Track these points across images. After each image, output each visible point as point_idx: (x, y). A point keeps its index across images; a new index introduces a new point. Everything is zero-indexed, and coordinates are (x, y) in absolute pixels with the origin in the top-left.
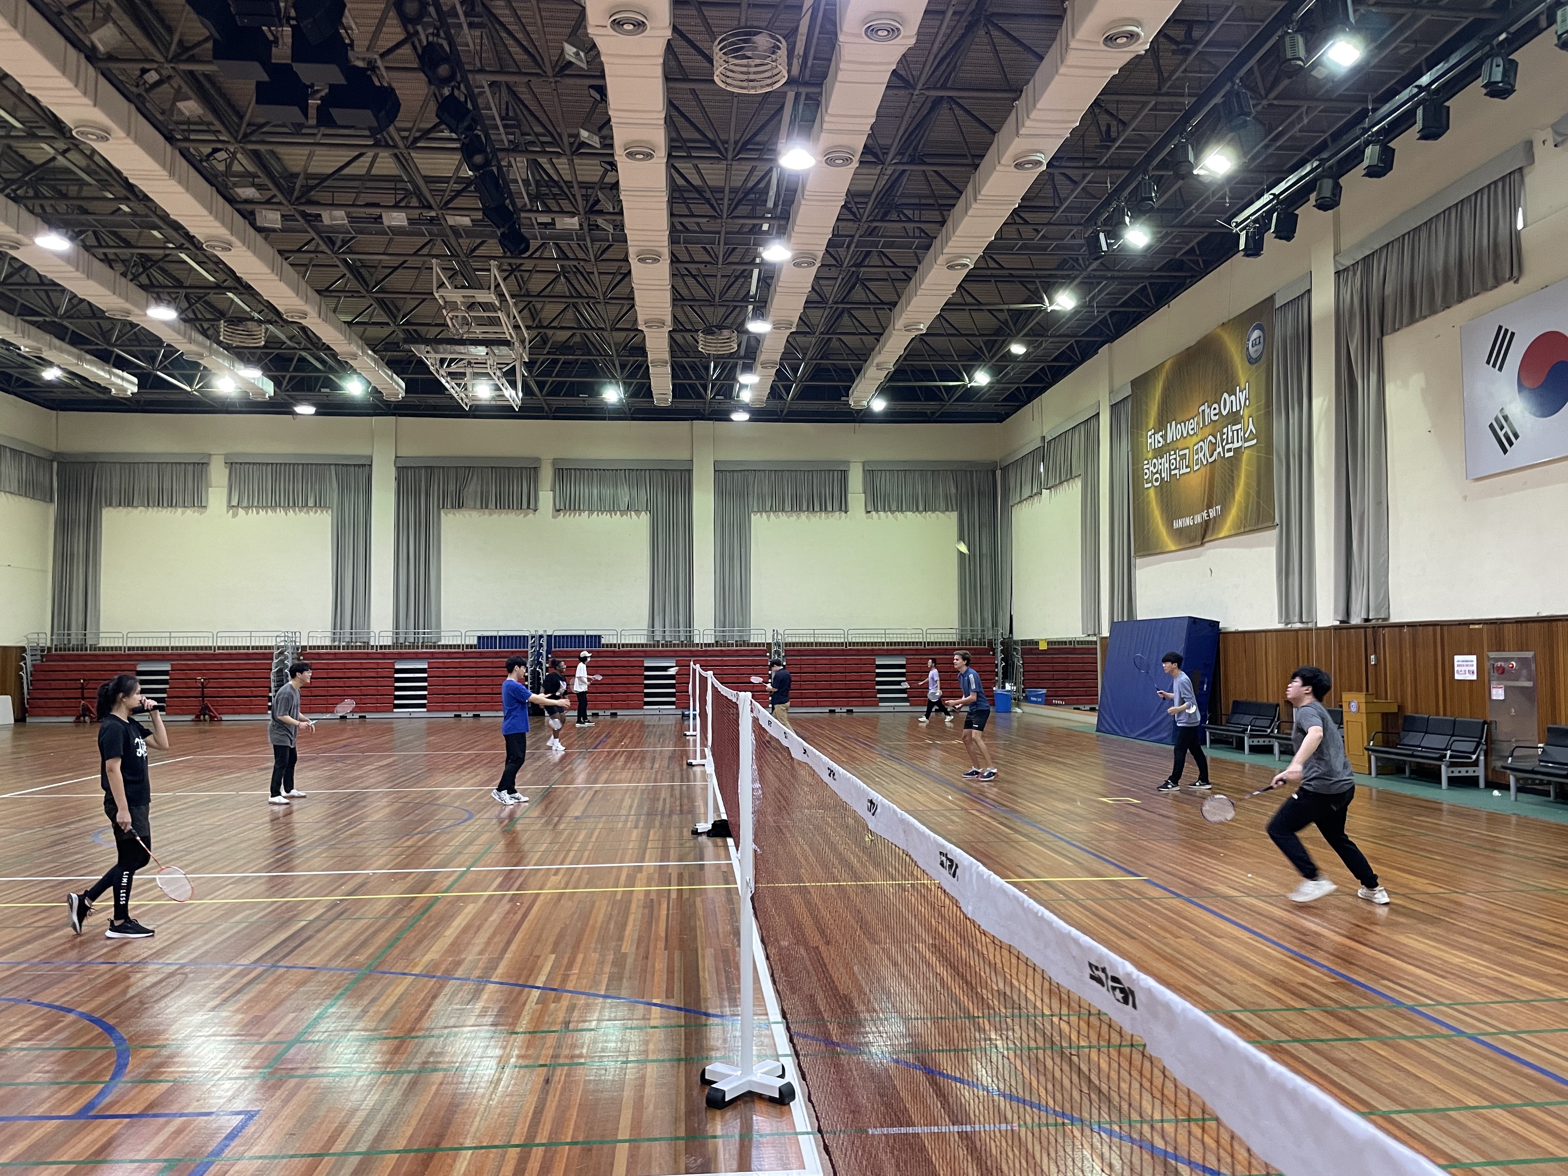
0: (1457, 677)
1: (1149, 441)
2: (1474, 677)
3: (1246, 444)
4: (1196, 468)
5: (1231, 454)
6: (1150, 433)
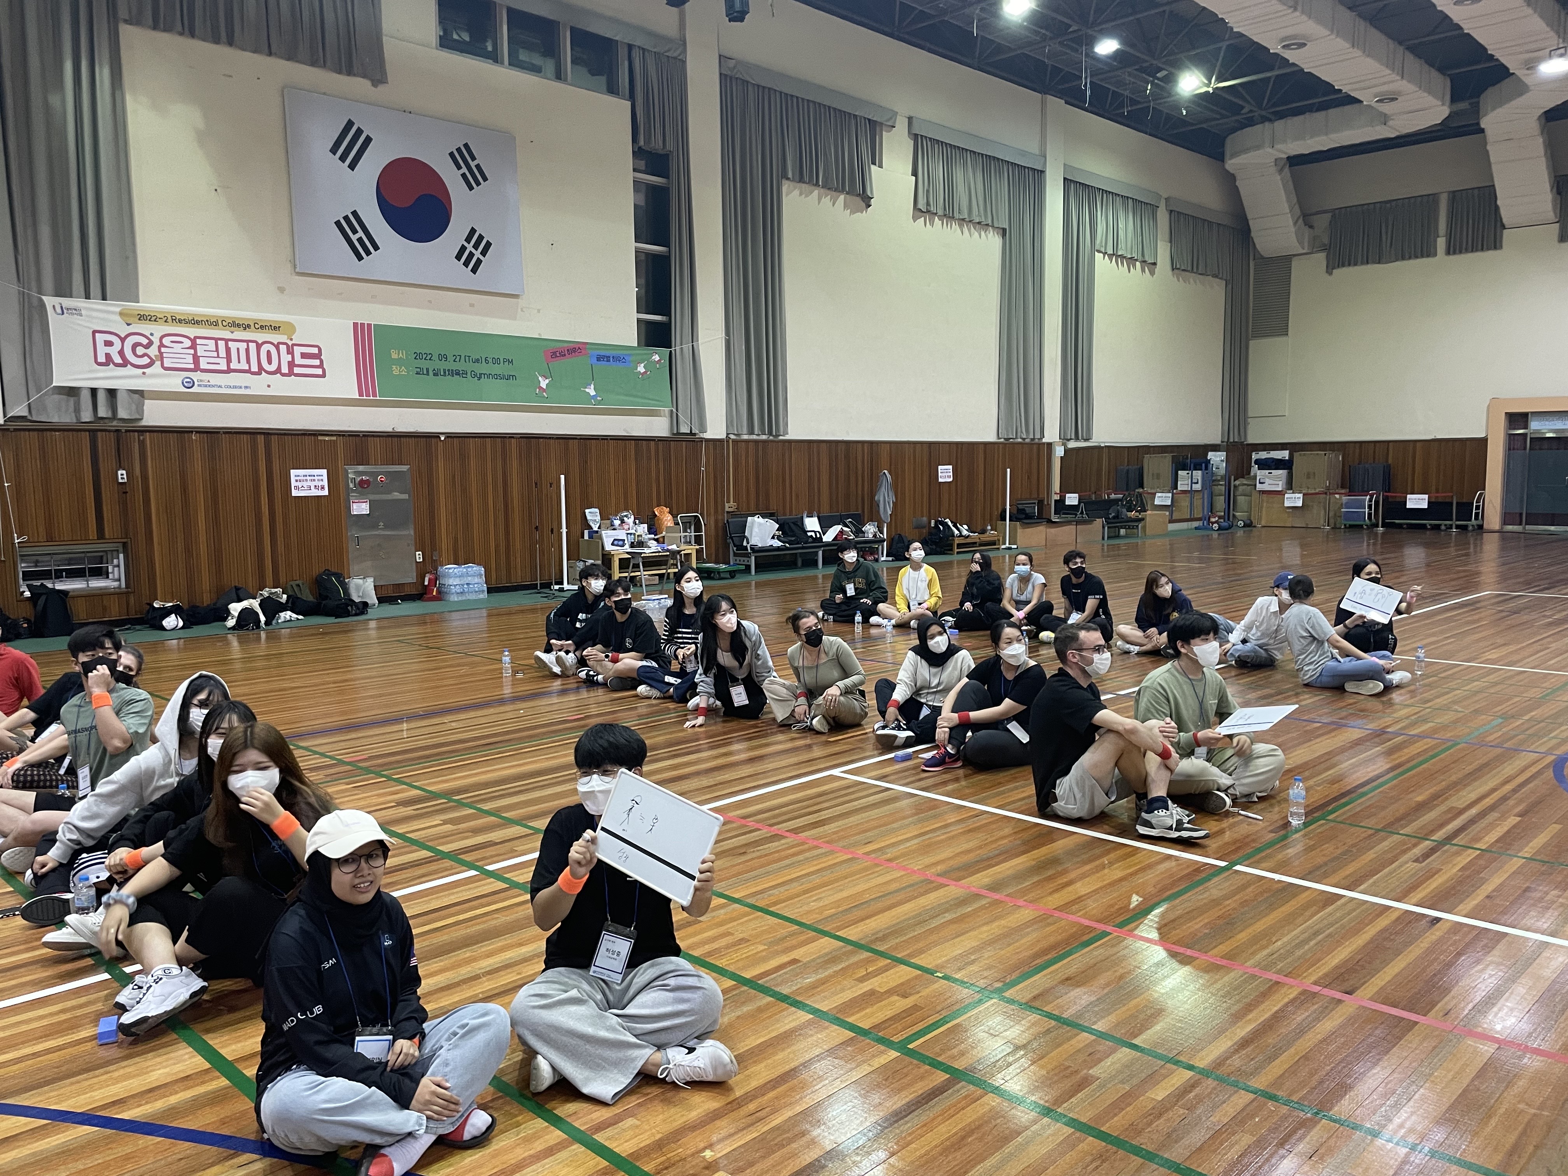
0: (295, 493)
2: (326, 492)
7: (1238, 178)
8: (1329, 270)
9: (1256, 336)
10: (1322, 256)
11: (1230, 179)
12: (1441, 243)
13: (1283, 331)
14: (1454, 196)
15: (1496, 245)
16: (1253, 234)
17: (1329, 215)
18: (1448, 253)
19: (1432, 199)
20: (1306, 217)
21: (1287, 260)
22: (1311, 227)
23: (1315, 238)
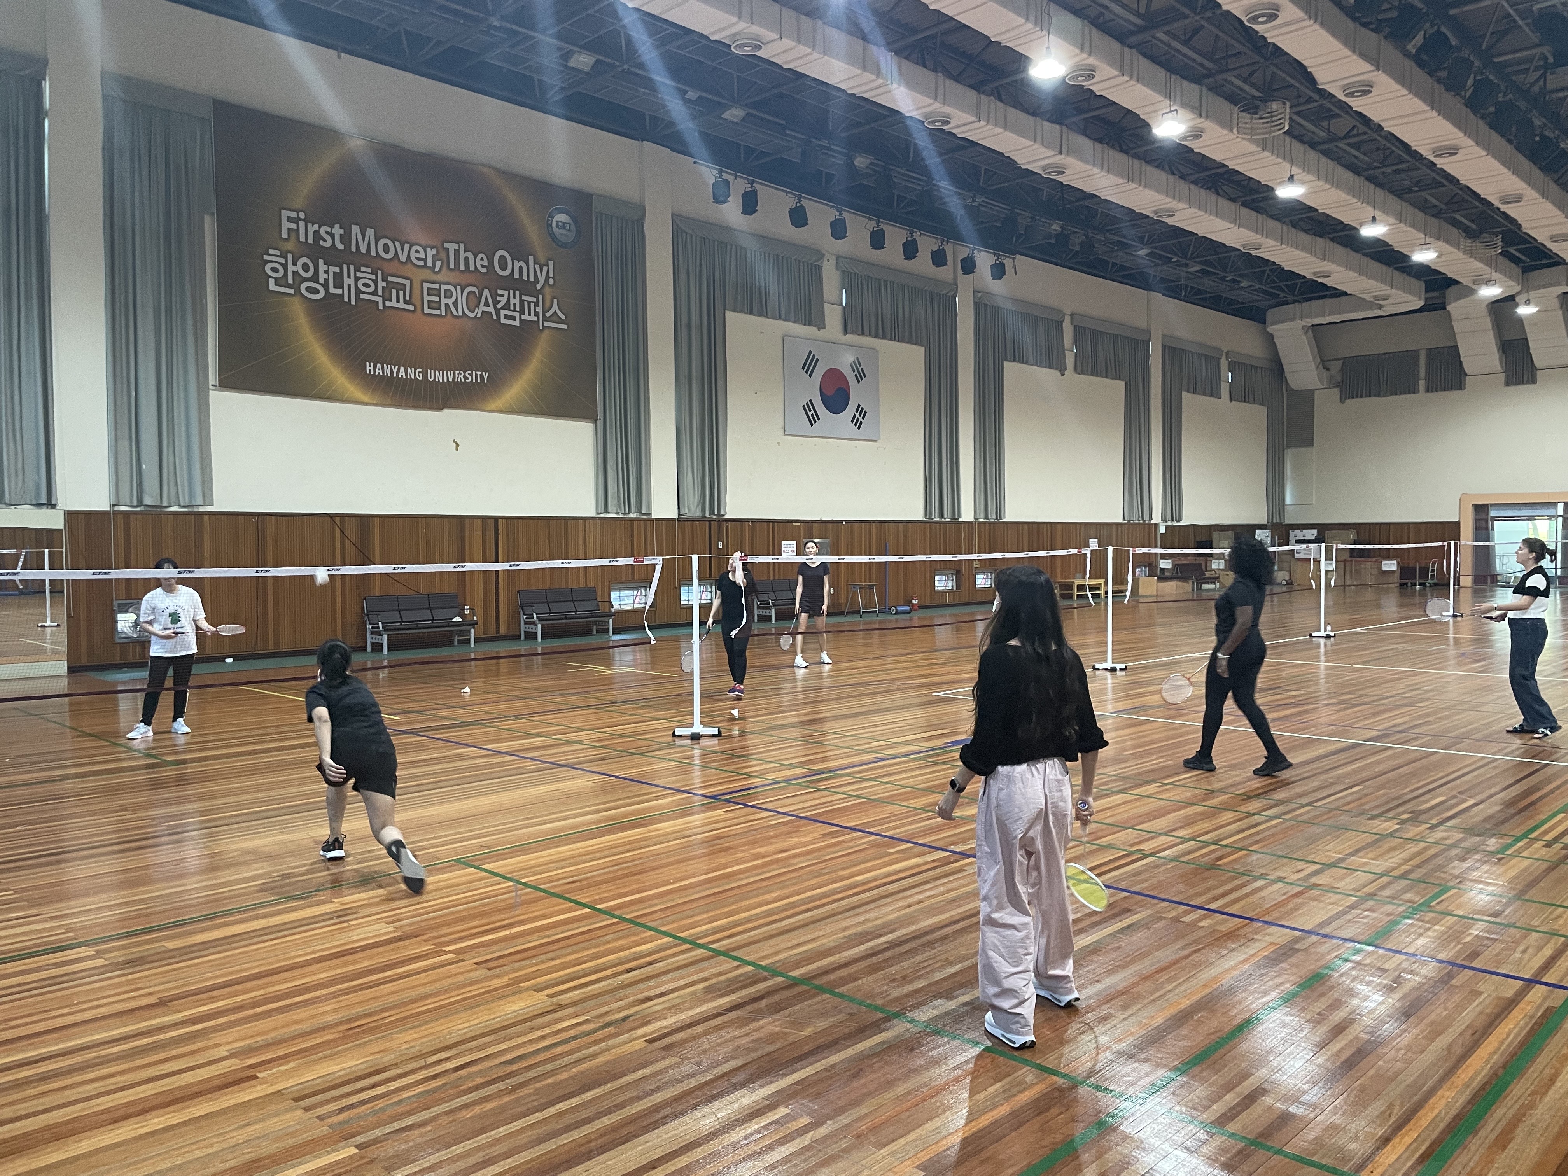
1: (286, 225)
3: (546, 324)
4: (427, 311)
5: (517, 323)
6: (285, 214)
7: (1275, 334)
8: (1342, 401)
9: (1289, 447)
10: (1337, 391)
11: (1271, 340)
12: (1422, 384)
13: (1311, 444)
14: (1430, 351)
15: (1461, 387)
16: (1286, 374)
17: (1341, 362)
18: (1427, 391)
19: (1416, 352)
20: (1324, 364)
21: (1312, 392)
22: (1328, 369)
23: (1331, 377)
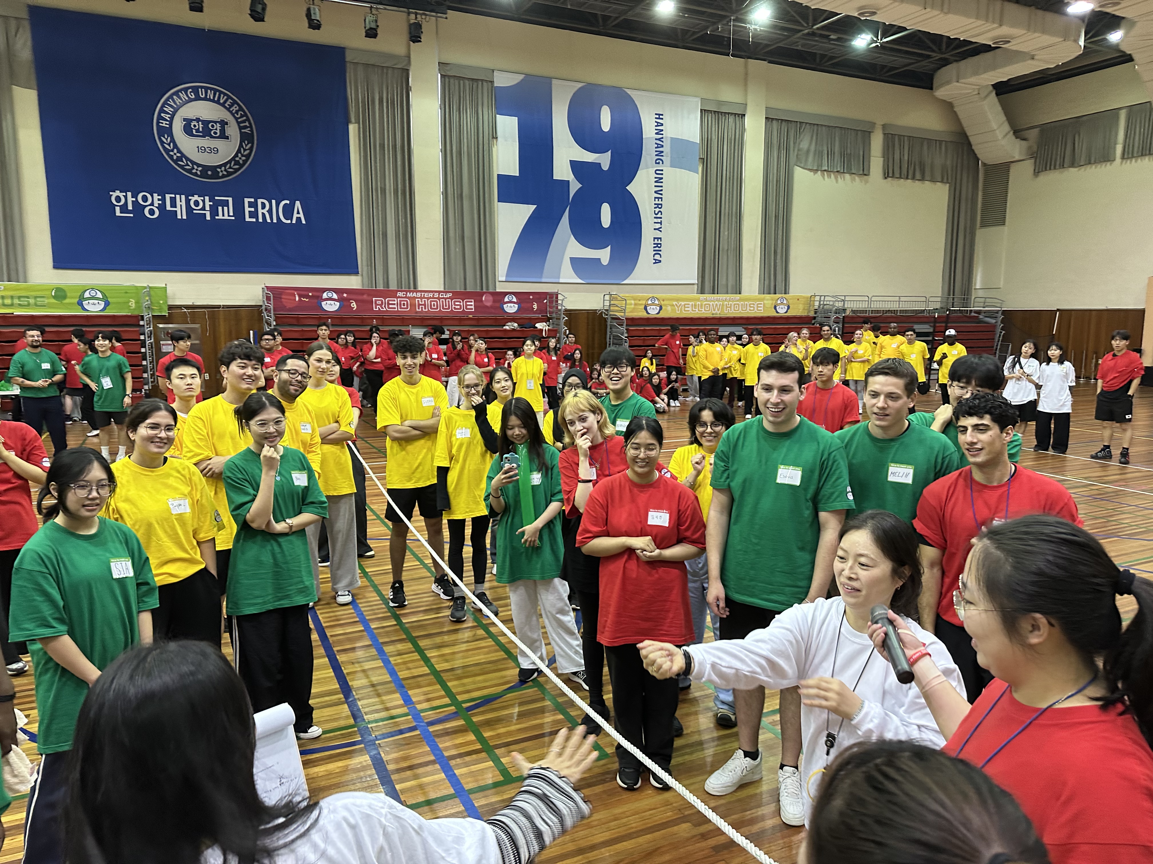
7: (956, 103)
8: (1037, 173)
9: (983, 225)
10: (1031, 163)
11: (948, 107)
12: (1119, 151)
13: (1002, 222)
14: (1131, 109)
16: (973, 147)
17: (1038, 130)
18: (1123, 159)
19: (1116, 111)
20: (1018, 133)
21: (1006, 166)
22: (1023, 139)
23: (1030, 148)
